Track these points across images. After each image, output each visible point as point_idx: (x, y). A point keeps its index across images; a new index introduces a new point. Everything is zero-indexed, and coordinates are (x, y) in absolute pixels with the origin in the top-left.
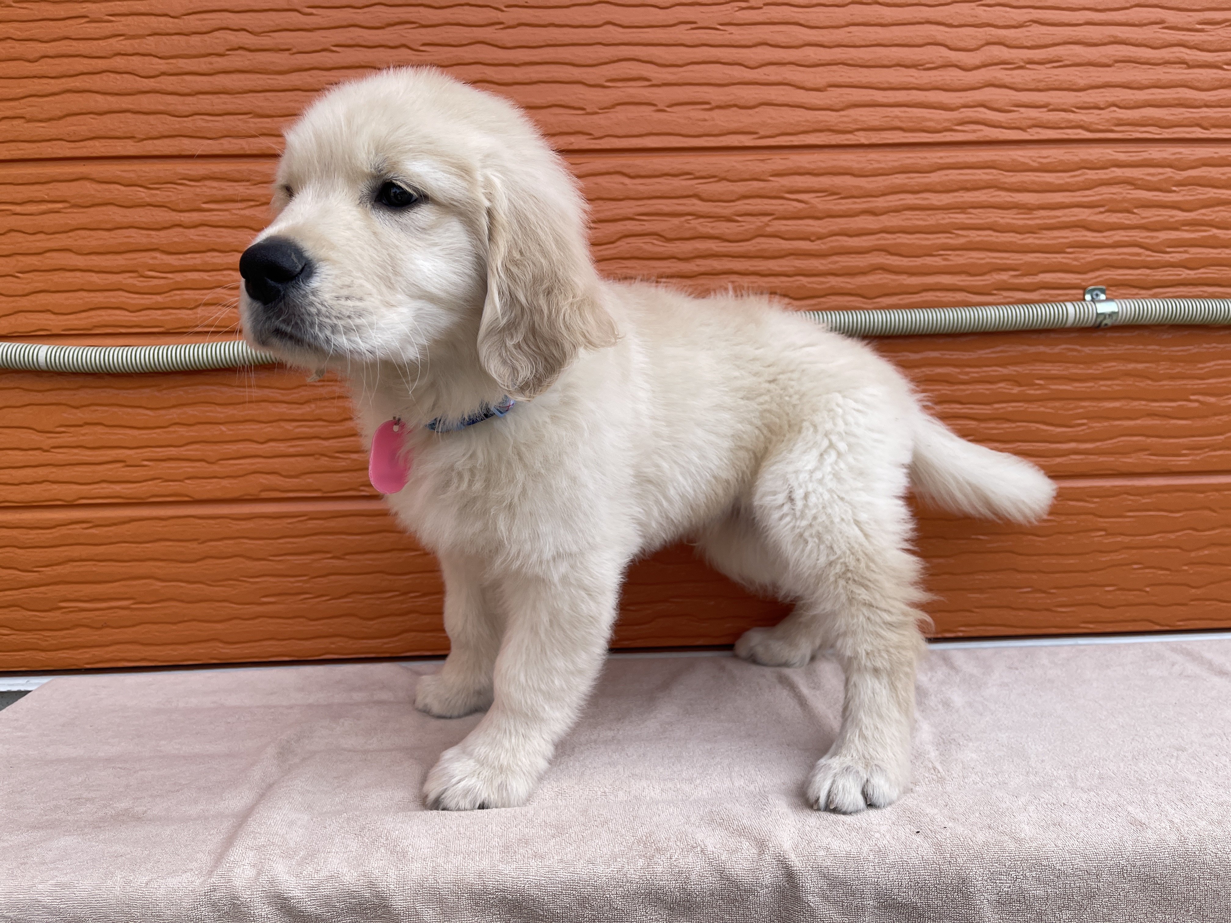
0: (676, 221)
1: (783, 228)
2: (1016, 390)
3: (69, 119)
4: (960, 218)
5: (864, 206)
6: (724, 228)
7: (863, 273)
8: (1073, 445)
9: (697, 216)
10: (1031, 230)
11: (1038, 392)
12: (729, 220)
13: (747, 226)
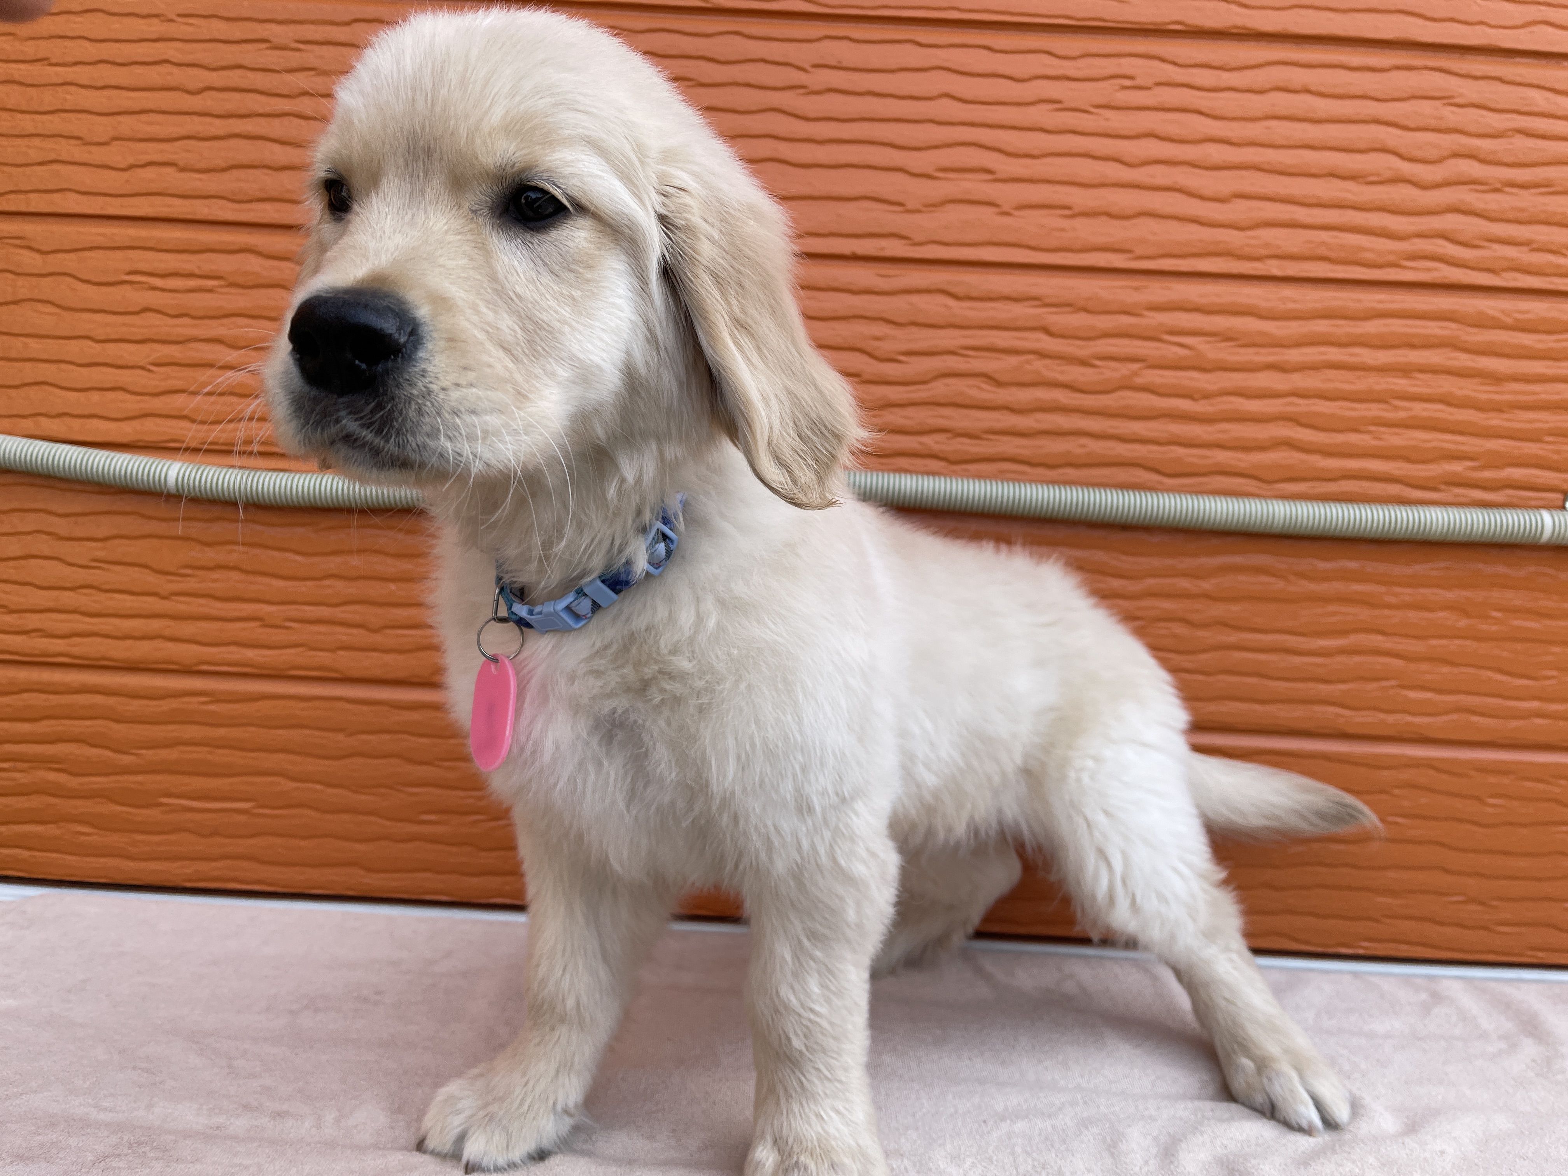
0: (1013, 360)
1: (1158, 380)
2: (1463, 623)
3: (236, 173)
4: (1401, 384)
5: (1271, 359)
6: (1076, 374)
7: (1262, 447)
8: (1535, 704)
9: (1042, 355)
10: (1497, 408)
11: (1494, 628)
12: (1084, 363)
13: (1108, 374)
